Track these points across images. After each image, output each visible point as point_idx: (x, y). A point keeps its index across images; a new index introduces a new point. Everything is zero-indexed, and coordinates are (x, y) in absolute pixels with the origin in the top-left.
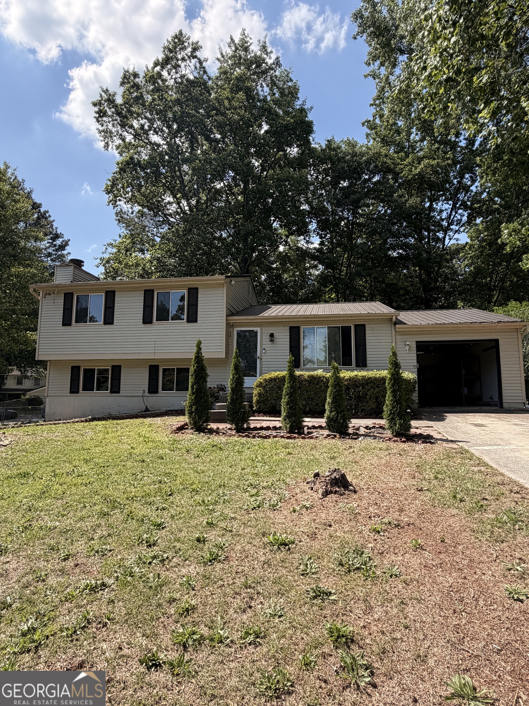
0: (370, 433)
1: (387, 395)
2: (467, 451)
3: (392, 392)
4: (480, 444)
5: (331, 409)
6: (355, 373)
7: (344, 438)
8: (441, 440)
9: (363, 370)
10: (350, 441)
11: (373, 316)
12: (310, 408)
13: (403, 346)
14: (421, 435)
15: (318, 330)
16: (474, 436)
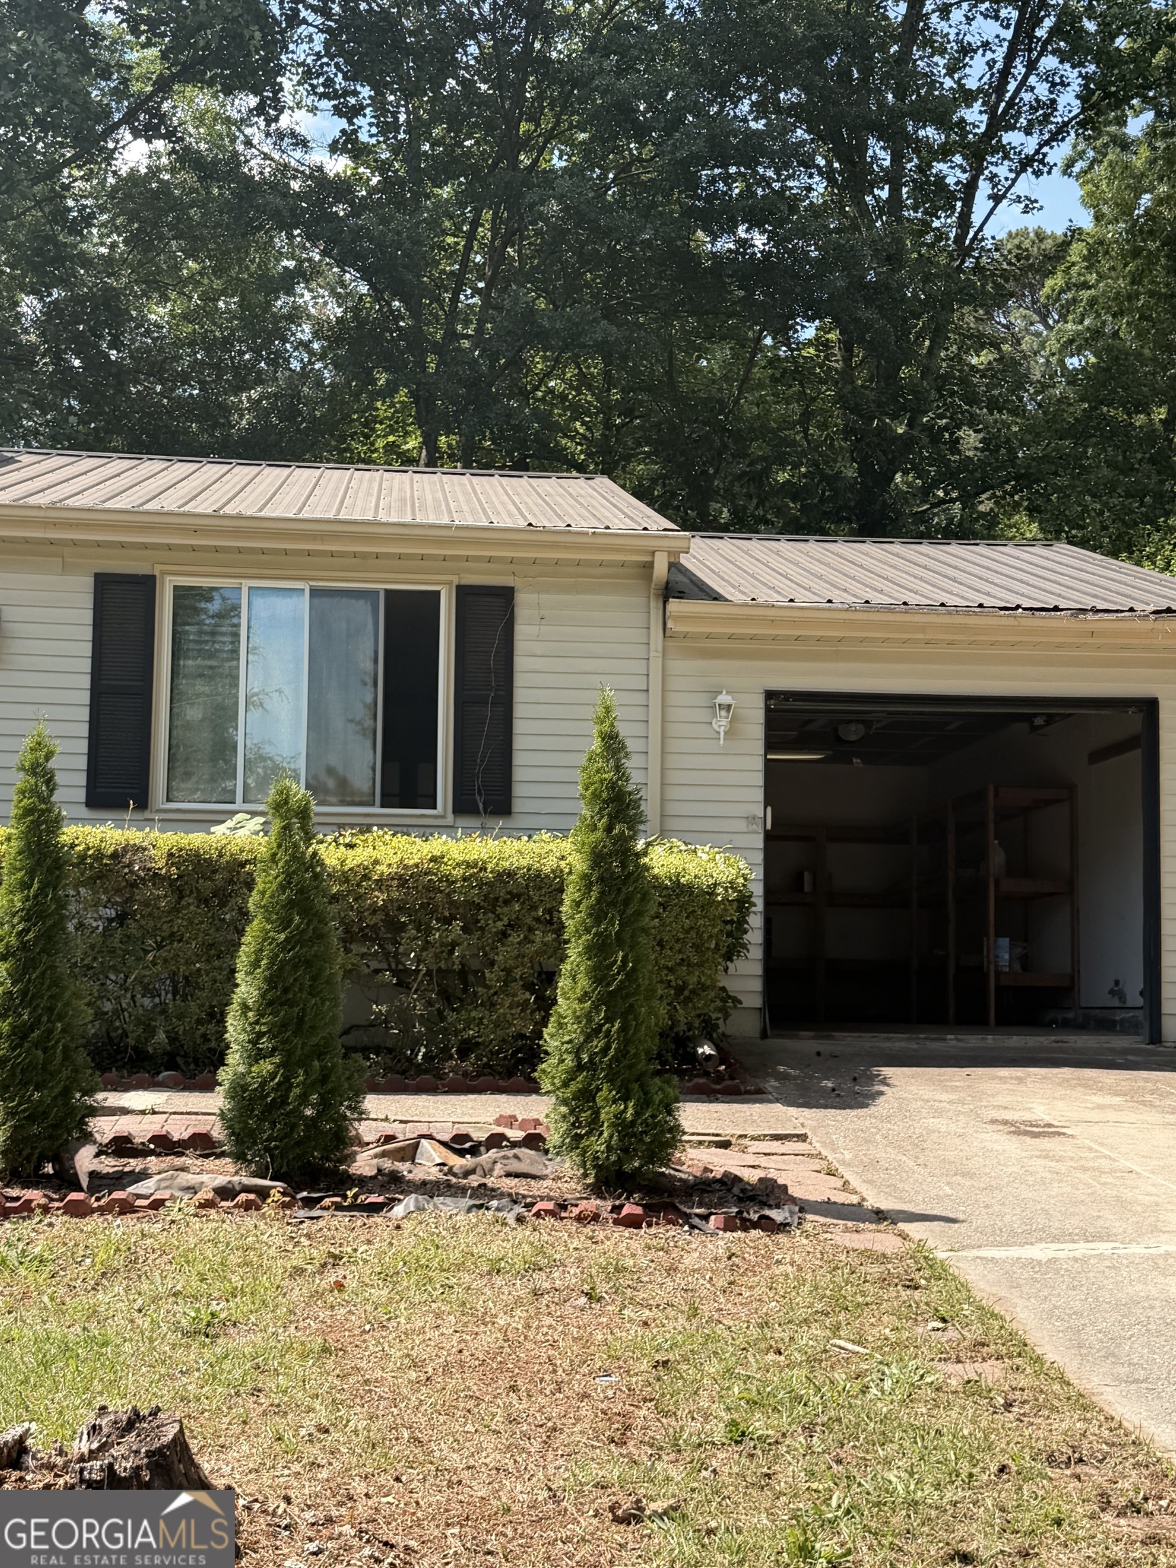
0: (467, 1173)
1: (566, 968)
2: (939, 1272)
3: (591, 950)
4: (1013, 1233)
5: (254, 1043)
6: (438, 844)
7: (309, 1203)
8: (829, 1209)
9: (484, 830)
10: (343, 1218)
11: (554, 546)
12: (173, 1038)
13: (702, 715)
14: (729, 1182)
15: (259, 602)
16: (989, 1188)
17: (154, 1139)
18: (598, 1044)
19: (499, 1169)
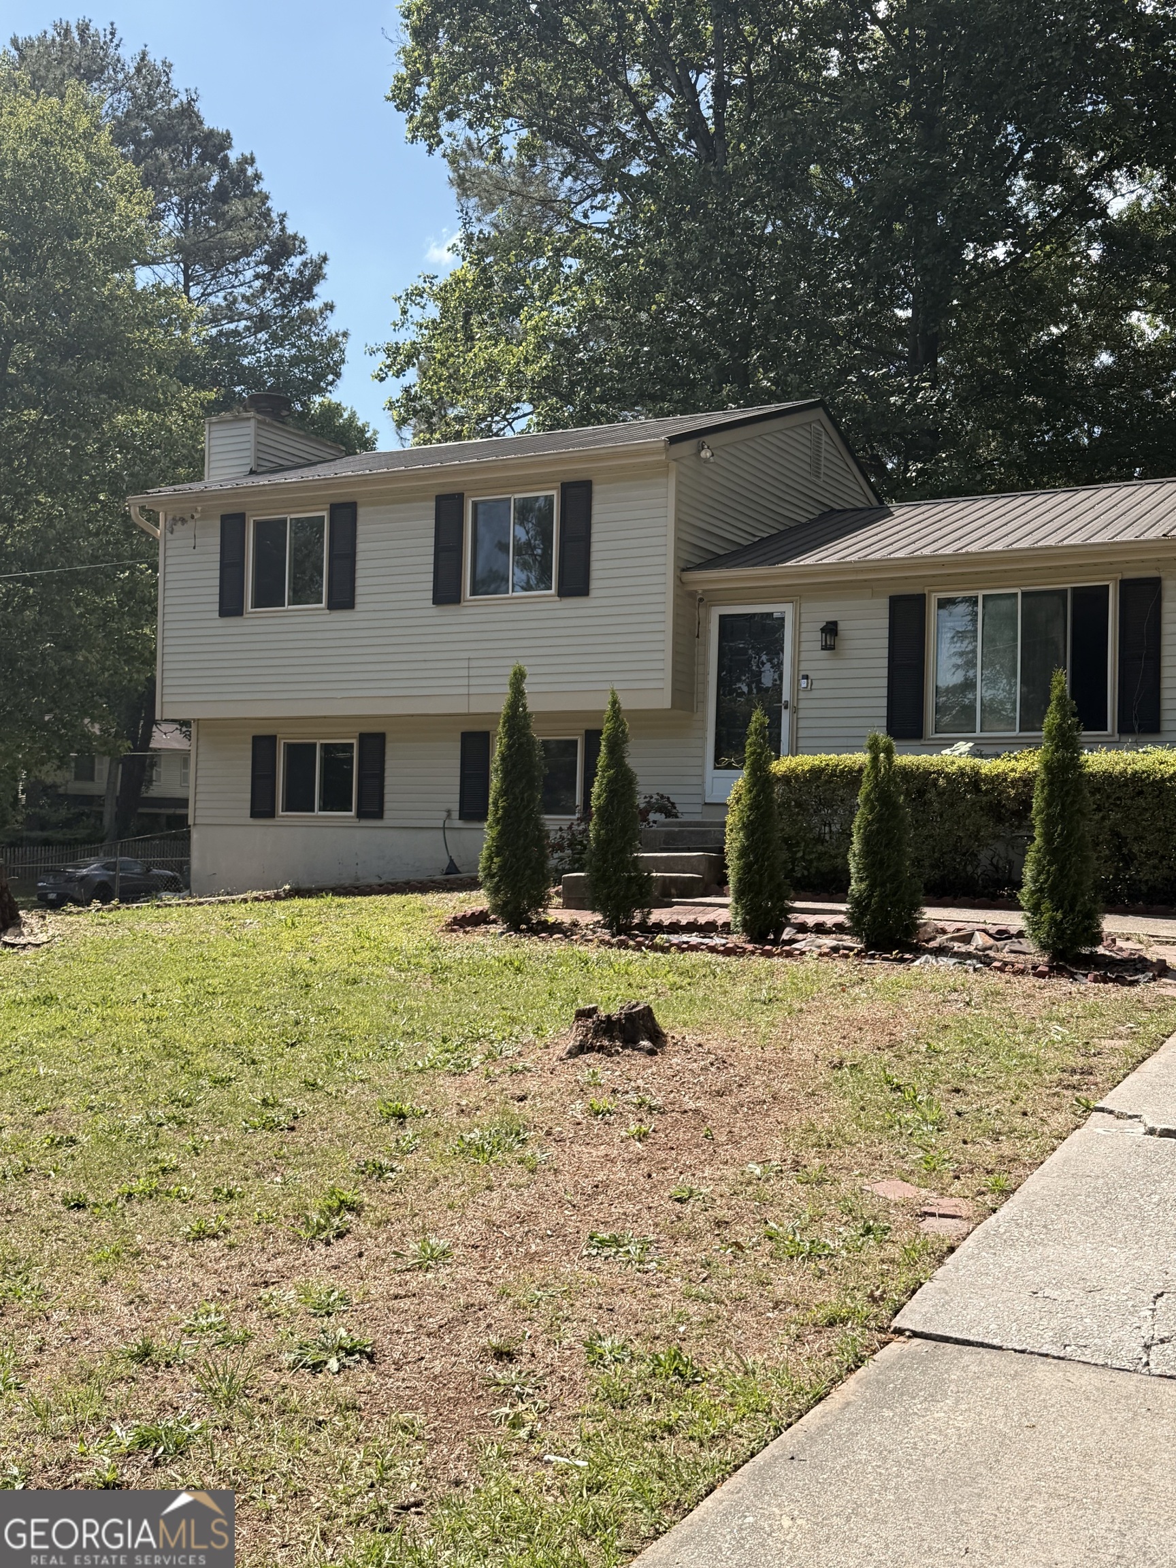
15: (989, 604)
17: (835, 925)
18: (1042, 877)
19: (1006, 949)
